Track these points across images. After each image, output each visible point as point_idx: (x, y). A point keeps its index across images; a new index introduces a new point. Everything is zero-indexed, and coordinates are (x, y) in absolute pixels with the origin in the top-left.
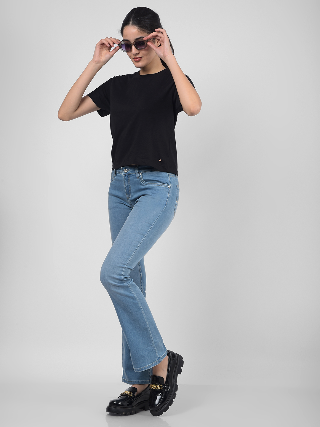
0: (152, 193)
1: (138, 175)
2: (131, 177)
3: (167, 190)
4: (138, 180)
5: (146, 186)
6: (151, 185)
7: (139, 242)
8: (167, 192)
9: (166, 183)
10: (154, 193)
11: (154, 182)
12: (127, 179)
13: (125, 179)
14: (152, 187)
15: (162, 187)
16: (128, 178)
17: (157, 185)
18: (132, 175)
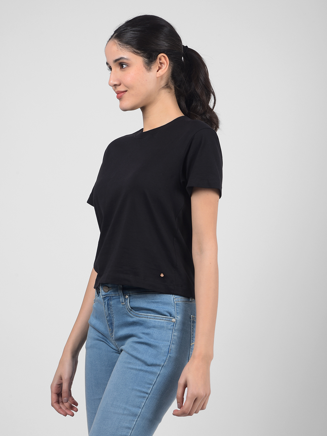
0: (144, 333)
1: (122, 299)
2: (114, 301)
3: (170, 326)
4: (123, 307)
5: (135, 319)
6: (143, 316)
7: (129, 428)
8: (170, 329)
9: (168, 315)
10: (147, 334)
11: (147, 313)
12: (108, 304)
13: (105, 302)
14: (143, 321)
15: (161, 322)
16: (109, 302)
17: (152, 317)
18: (115, 297)
